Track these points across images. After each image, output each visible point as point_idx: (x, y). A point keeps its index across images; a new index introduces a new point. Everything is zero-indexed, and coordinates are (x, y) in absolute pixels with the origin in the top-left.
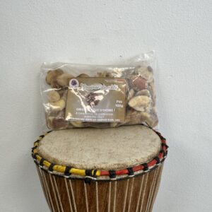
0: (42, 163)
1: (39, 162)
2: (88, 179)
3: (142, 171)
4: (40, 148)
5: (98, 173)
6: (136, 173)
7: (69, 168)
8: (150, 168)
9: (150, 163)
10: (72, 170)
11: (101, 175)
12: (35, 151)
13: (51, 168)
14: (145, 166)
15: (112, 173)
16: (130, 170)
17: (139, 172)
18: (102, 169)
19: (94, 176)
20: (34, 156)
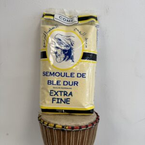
0: (43, 123)
1: (42, 123)
2: (63, 130)
3: (85, 128)
4: (42, 117)
5: (67, 128)
6: (83, 129)
7: (55, 125)
8: (89, 127)
9: (90, 125)
10: (57, 126)
11: (68, 128)
12: (40, 118)
13: (48, 125)
14: (87, 126)
15: (73, 128)
16: (80, 127)
17: (84, 129)
18: (69, 126)
19: (66, 128)
20: (40, 120)
